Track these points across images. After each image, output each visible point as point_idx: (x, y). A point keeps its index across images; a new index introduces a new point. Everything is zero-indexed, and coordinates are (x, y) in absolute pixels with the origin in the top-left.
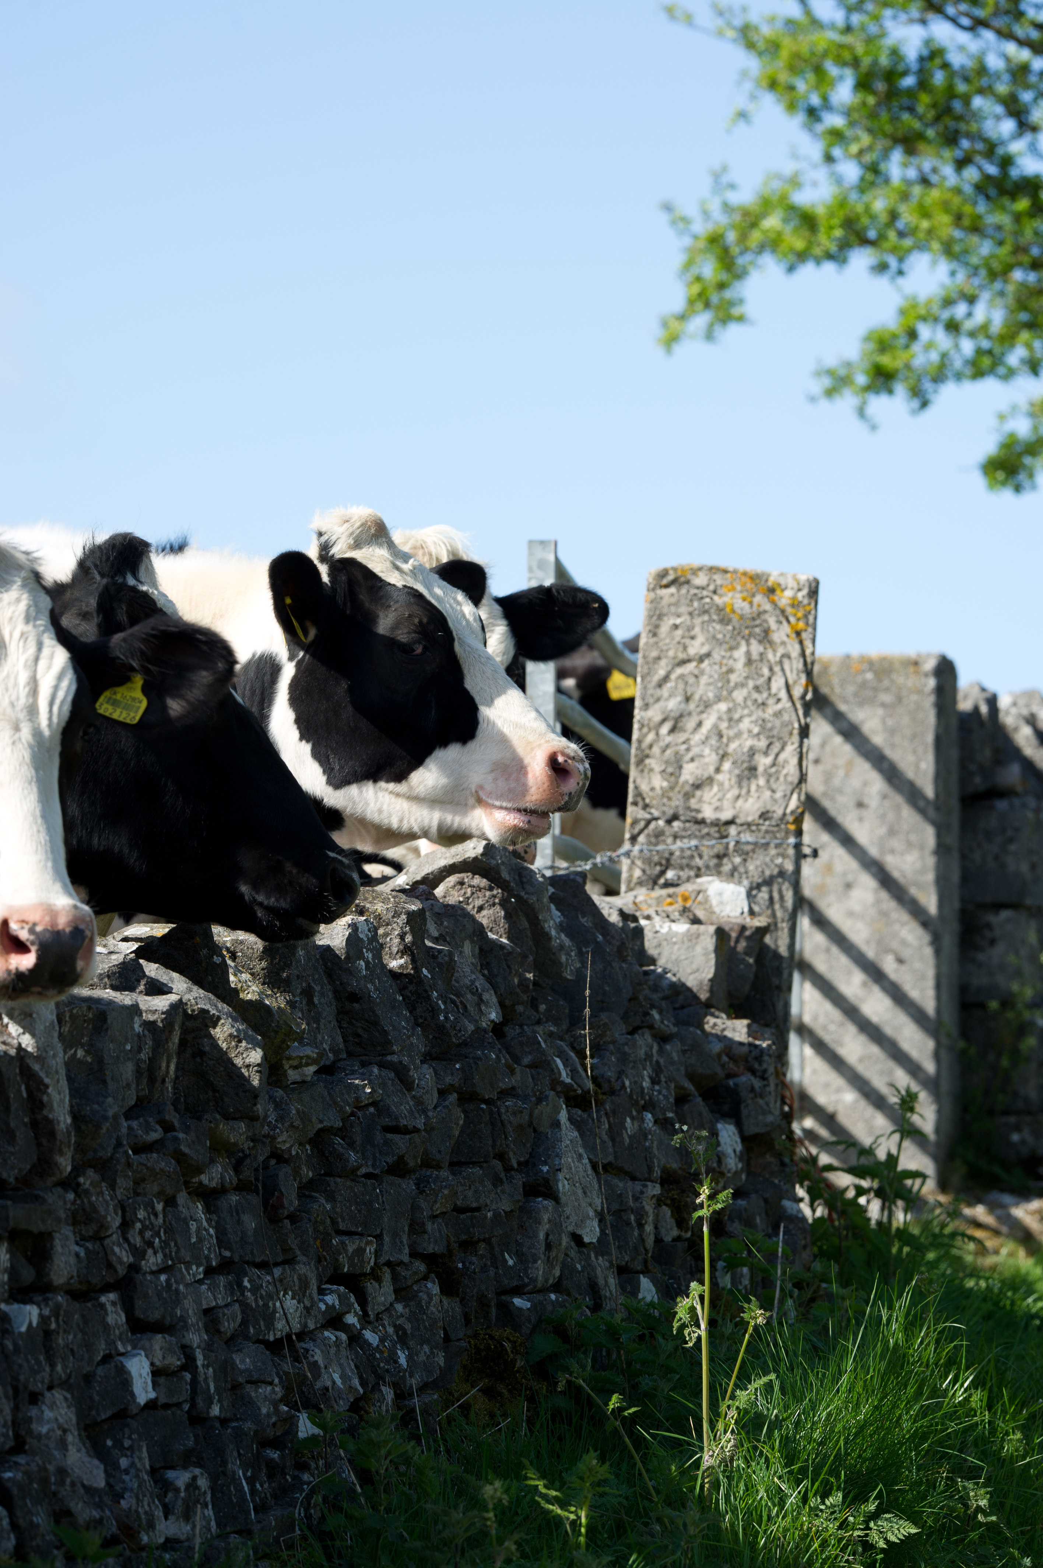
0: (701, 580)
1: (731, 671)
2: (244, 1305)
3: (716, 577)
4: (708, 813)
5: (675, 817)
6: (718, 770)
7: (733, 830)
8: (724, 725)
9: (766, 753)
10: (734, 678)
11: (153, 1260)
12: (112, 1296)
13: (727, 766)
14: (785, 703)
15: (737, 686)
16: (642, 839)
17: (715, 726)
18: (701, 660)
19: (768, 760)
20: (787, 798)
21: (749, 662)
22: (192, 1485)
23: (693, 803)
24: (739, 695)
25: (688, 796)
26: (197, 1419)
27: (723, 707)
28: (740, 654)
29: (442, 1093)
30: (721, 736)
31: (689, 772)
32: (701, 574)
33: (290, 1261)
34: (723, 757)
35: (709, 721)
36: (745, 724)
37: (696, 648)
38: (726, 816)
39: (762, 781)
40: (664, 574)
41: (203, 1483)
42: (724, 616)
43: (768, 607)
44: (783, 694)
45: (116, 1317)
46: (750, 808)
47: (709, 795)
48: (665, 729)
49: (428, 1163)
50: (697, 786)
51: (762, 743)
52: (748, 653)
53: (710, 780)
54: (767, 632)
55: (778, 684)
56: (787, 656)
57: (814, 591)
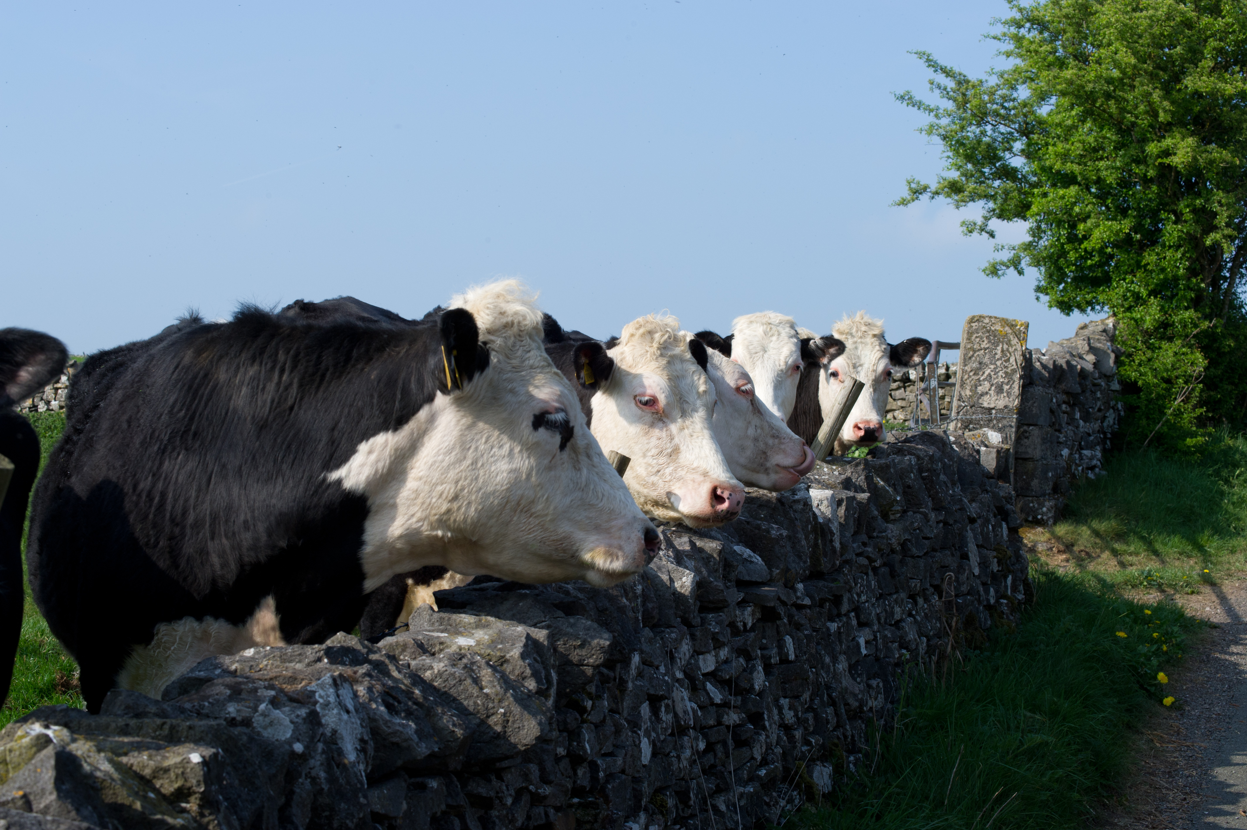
0: (987, 321)
1: (996, 354)
2: (886, 611)
3: (992, 320)
4: (985, 405)
5: (973, 406)
6: (990, 390)
7: (994, 411)
8: (992, 373)
9: (1007, 384)
10: (997, 357)
11: (863, 598)
12: (853, 614)
13: (993, 388)
14: (1015, 367)
15: (998, 359)
16: (961, 413)
17: (989, 374)
18: (985, 349)
19: (1008, 387)
20: (1014, 400)
21: (1003, 351)
22: (878, 686)
23: (980, 401)
24: (998, 363)
25: (980, 398)
26: (877, 659)
27: (992, 367)
28: (999, 348)
29: (938, 523)
30: (991, 377)
31: (980, 389)
32: (986, 319)
33: (897, 592)
34: (992, 385)
35: (988, 372)
36: (1000, 373)
37: (985, 345)
38: (992, 406)
39: (1005, 394)
40: (973, 317)
41: (881, 685)
42: (994, 333)
43: (1010, 331)
44: (1014, 363)
45: (854, 622)
46: (1001, 404)
47: (986, 398)
48: (971, 374)
49: (934, 550)
50: (982, 395)
51: (1006, 381)
52: (1002, 348)
53: (987, 393)
54: (1010, 341)
55: (1012, 360)
56: (1016, 350)
57: (1027, 327)
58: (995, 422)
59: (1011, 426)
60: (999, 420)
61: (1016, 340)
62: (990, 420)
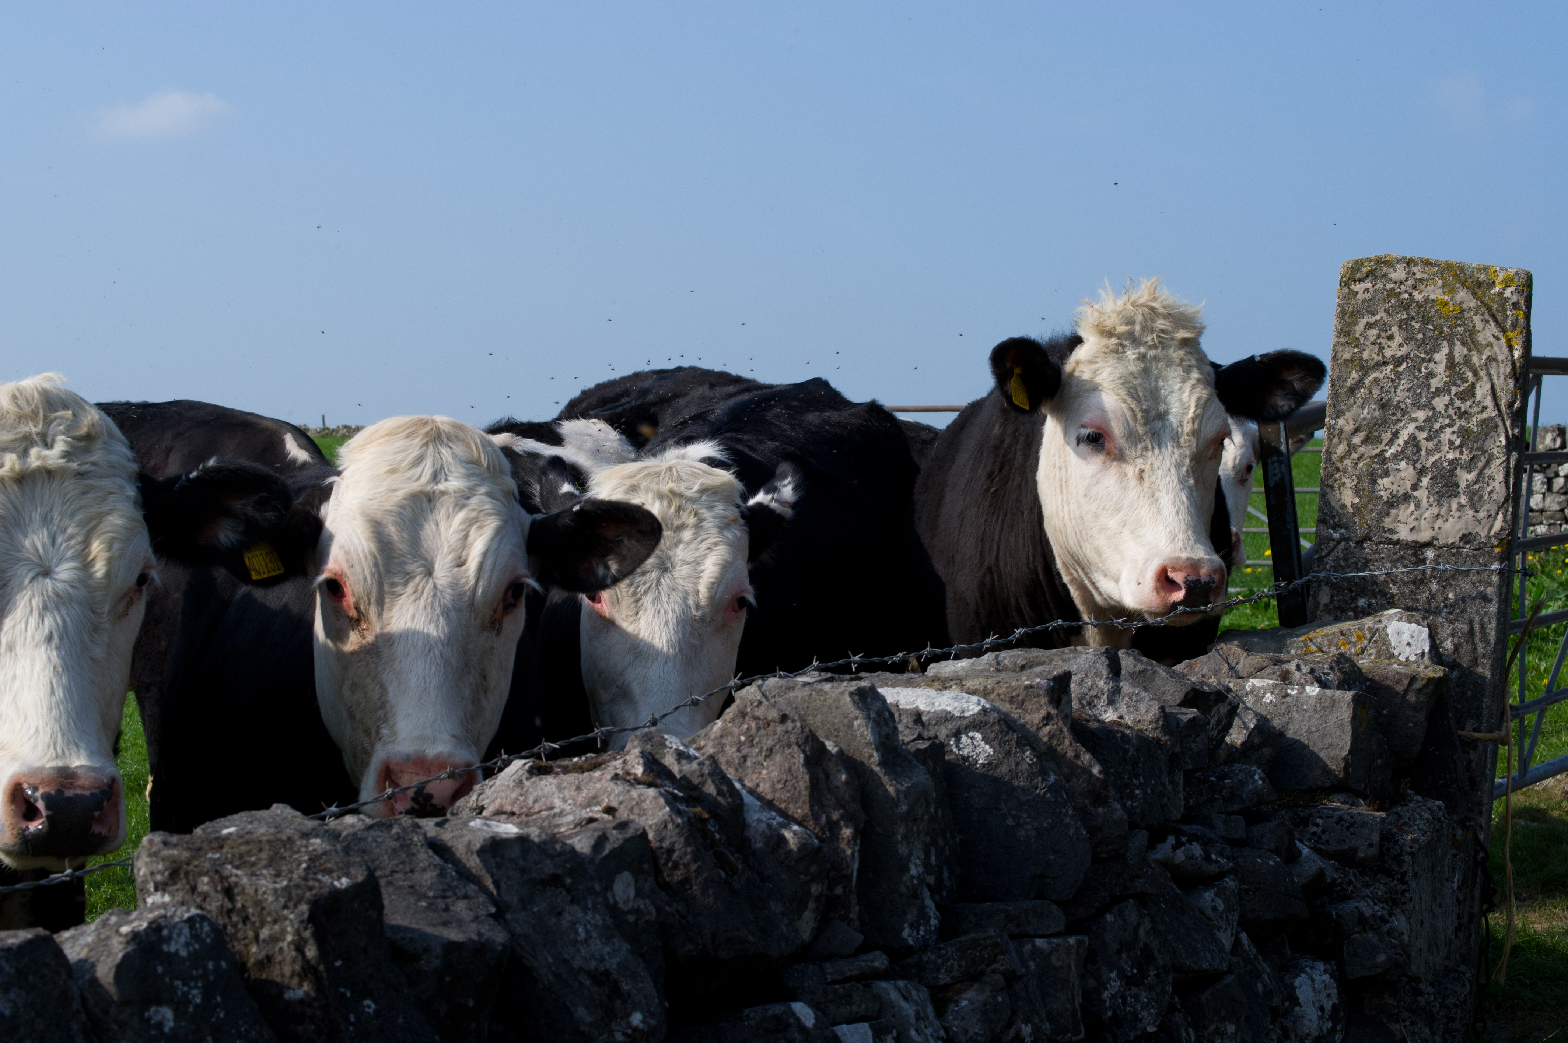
0: (1399, 273)
1: (1431, 375)
3: (1415, 269)
4: (1404, 534)
5: (1366, 538)
6: (1415, 487)
7: (1430, 554)
9: (1468, 468)
10: (1434, 383)
13: (1425, 481)
14: (1491, 412)
15: (1438, 392)
17: (1413, 438)
18: (1398, 362)
19: (1471, 476)
20: (1492, 517)
21: (1451, 365)
23: (1387, 523)
24: (1440, 403)
25: (1385, 515)
27: (1421, 415)
28: (1441, 357)
30: (1417, 446)
31: (1384, 488)
32: (1399, 267)
34: (1422, 472)
35: (1407, 431)
36: (1447, 435)
37: (1393, 349)
38: (1424, 536)
39: (1463, 500)
40: (1357, 265)
42: (1424, 313)
43: (1473, 303)
44: (1489, 402)
46: (1451, 529)
47: (1405, 512)
48: (1357, 440)
50: (1393, 503)
51: (1465, 457)
52: (1450, 355)
53: (1406, 497)
54: (1472, 332)
55: (1482, 391)
56: (1491, 359)
57: (1527, 285)
58: (1434, 586)
59: (1485, 599)
60: (1446, 581)
61: (1492, 328)
62: (1420, 582)
